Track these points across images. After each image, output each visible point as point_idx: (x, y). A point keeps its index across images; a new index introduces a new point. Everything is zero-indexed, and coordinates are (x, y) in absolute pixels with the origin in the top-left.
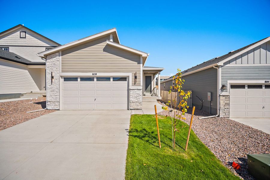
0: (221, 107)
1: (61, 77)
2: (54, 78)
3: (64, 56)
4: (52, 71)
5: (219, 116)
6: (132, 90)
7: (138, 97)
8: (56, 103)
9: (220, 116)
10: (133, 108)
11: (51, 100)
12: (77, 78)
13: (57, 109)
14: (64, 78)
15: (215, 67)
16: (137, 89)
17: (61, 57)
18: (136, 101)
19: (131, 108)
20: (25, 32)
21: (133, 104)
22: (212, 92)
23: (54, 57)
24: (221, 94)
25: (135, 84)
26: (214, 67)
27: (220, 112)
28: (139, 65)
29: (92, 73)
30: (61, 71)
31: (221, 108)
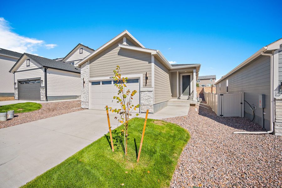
0: (277, 118)
1: (90, 81)
2: (85, 82)
3: (91, 64)
4: (84, 77)
5: (273, 133)
6: (143, 91)
7: (148, 100)
8: (86, 103)
9: (276, 134)
10: (144, 112)
11: (83, 101)
12: (100, 82)
13: (87, 108)
14: (92, 82)
15: (265, 53)
16: (148, 91)
17: (89, 65)
18: (147, 103)
19: (142, 111)
20: (82, 49)
21: (143, 106)
22: (265, 94)
23: (85, 66)
24: (277, 98)
25: (146, 85)
26: (263, 54)
27: (276, 127)
28: (150, 64)
29: (109, 77)
30: (89, 77)
31: (276, 121)
